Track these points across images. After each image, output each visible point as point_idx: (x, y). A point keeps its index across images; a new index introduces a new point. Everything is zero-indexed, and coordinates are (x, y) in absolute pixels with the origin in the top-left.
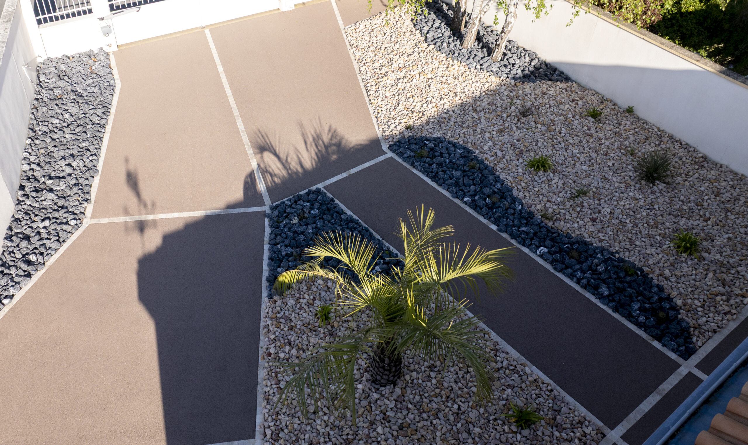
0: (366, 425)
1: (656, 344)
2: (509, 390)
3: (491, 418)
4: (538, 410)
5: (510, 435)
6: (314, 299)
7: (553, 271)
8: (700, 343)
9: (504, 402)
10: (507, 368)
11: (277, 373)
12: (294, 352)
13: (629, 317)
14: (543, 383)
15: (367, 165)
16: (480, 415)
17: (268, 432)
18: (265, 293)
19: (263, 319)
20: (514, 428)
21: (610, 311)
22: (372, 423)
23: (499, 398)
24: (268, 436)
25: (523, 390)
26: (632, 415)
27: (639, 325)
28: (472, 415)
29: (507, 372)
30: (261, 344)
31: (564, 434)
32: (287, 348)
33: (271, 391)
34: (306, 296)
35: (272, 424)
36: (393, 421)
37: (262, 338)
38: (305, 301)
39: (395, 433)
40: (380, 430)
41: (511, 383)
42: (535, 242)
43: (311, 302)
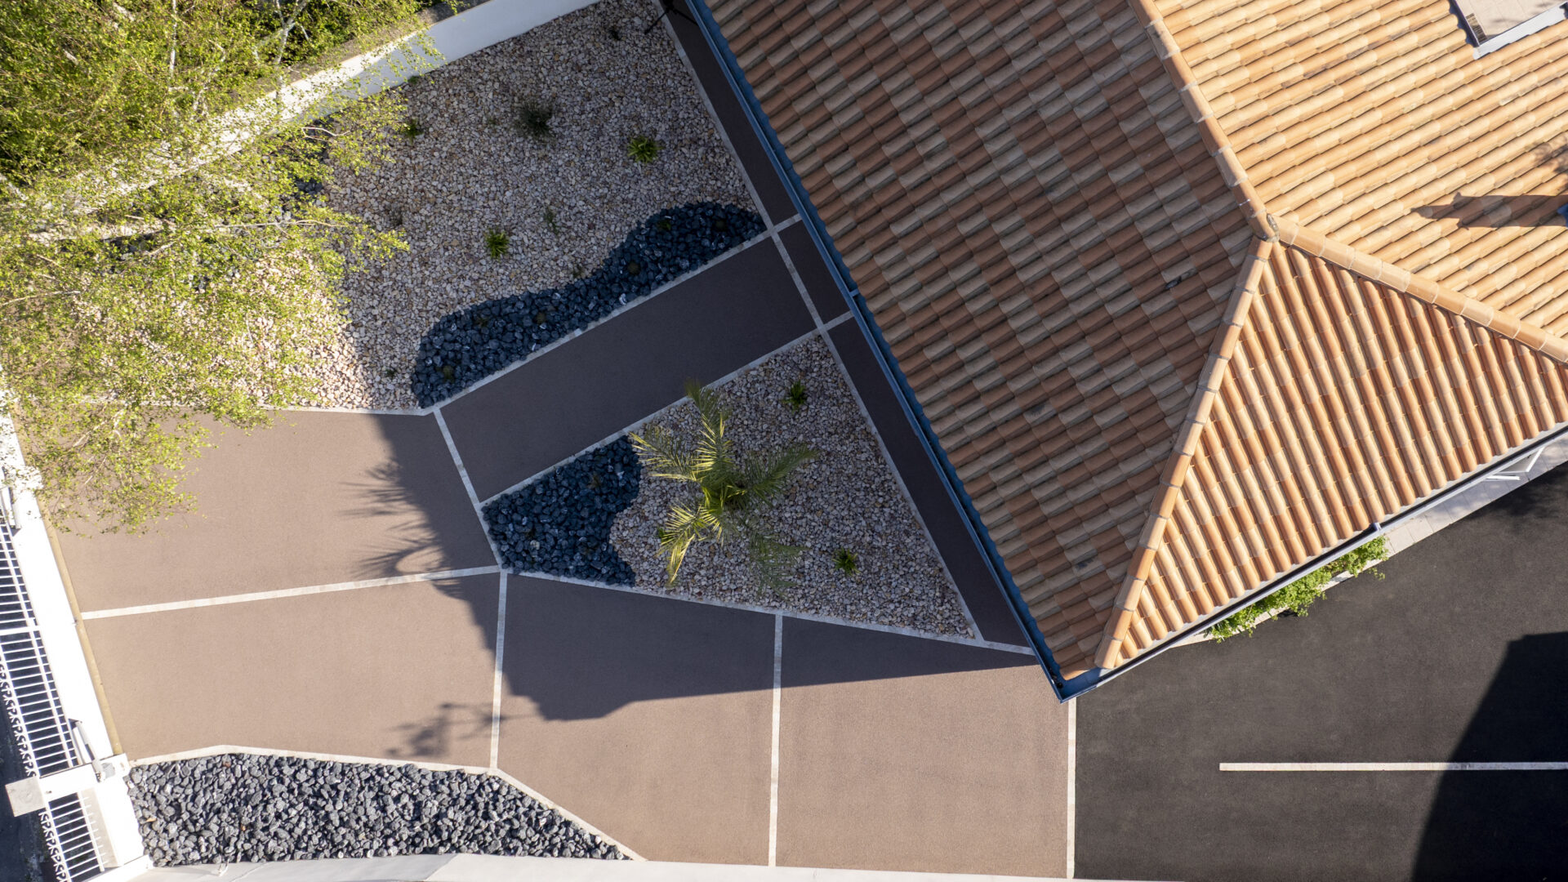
0: (781, 525)
1: (747, 245)
2: (770, 397)
3: (792, 422)
4: (791, 381)
5: (809, 413)
6: (646, 543)
7: (647, 298)
8: (754, 208)
9: (779, 405)
10: (749, 389)
11: (721, 590)
12: (703, 572)
13: (716, 253)
14: (767, 364)
15: (450, 442)
16: (789, 430)
17: (773, 604)
18: (627, 589)
19: (659, 595)
20: (804, 408)
21: (705, 268)
22: (780, 520)
23: (775, 408)
24: (778, 604)
25: (771, 385)
26: (808, 305)
27: (726, 249)
28: (786, 437)
29: (752, 391)
30: (685, 599)
31: (815, 370)
32: (697, 577)
33: (737, 597)
34: (641, 550)
35: (767, 600)
36: (780, 502)
37: (679, 598)
38: (647, 553)
39: (792, 503)
40: (787, 515)
41: (763, 392)
42: (612, 302)
43: (648, 546)
